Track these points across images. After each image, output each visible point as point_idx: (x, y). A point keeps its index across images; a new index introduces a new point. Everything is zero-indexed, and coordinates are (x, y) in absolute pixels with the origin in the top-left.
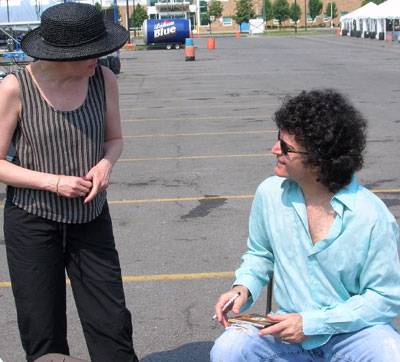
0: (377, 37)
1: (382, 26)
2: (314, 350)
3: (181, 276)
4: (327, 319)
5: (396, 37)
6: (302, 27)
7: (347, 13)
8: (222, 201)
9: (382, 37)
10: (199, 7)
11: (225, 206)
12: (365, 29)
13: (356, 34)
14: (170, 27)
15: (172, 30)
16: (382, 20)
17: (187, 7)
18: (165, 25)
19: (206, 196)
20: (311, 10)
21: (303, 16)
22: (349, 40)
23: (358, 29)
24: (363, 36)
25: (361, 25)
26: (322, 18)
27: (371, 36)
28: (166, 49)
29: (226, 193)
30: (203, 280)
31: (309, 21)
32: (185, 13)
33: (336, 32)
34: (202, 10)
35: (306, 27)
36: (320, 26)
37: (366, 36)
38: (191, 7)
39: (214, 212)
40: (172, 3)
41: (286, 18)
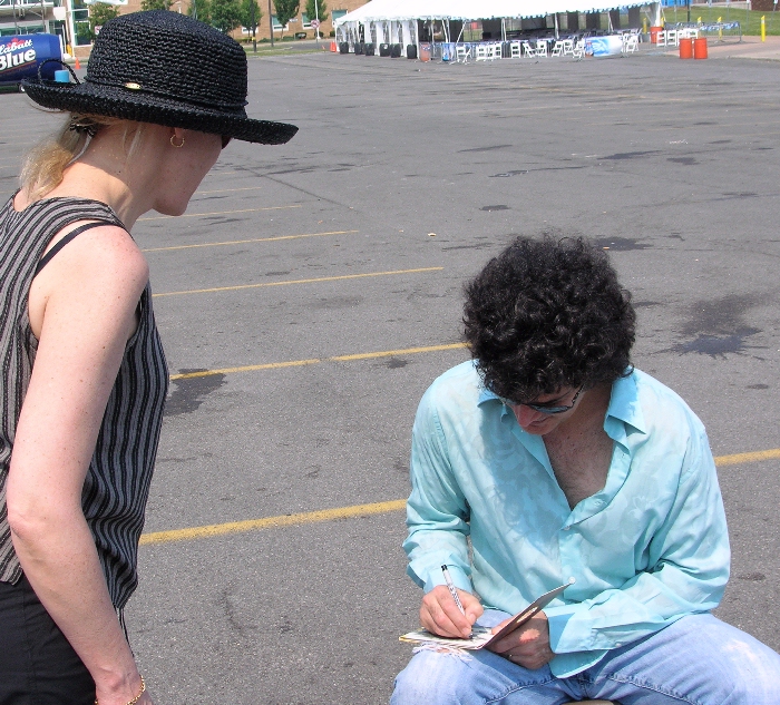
0: (404, 53)
1: (412, 33)
2: (570, 678)
3: (190, 532)
4: (594, 621)
5: (439, 54)
6: (265, 41)
7: (343, 12)
8: (218, 380)
9: (412, 54)
10: (71, 10)
11: (225, 389)
12: (380, 40)
13: (365, 50)
14: (24, 50)
15: (29, 56)
16: (411, 23)
17: (49, 12)
18: (14, 46)
19: (184, 371)
20: (278, 9)
21: (265, 21)
22: (353, 61)
23: (368, 40)
24: (377, 52)
25: (373, 33)
26: (300, 22)
27: (392, 52)
28: (18, 91)
29: (218, 364)
30: (231, 536)
31: (277, 29)
32: (47, 23)
33: (328, 47)
34: (78, 16)
35: (273, 40)
36: (298, 37)
37: (384, 53)
38: (55, 10)
39: (209, 400)
40: (21, 5)
41: (236, 25)
